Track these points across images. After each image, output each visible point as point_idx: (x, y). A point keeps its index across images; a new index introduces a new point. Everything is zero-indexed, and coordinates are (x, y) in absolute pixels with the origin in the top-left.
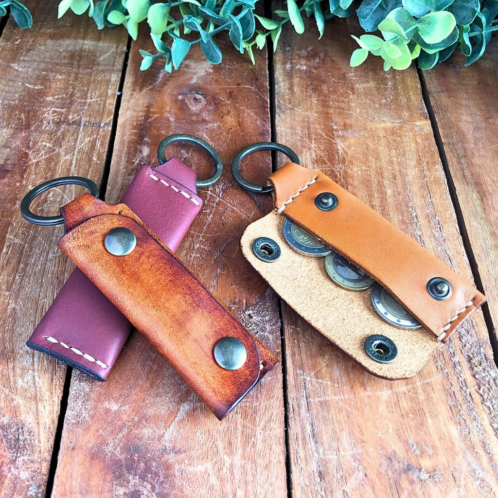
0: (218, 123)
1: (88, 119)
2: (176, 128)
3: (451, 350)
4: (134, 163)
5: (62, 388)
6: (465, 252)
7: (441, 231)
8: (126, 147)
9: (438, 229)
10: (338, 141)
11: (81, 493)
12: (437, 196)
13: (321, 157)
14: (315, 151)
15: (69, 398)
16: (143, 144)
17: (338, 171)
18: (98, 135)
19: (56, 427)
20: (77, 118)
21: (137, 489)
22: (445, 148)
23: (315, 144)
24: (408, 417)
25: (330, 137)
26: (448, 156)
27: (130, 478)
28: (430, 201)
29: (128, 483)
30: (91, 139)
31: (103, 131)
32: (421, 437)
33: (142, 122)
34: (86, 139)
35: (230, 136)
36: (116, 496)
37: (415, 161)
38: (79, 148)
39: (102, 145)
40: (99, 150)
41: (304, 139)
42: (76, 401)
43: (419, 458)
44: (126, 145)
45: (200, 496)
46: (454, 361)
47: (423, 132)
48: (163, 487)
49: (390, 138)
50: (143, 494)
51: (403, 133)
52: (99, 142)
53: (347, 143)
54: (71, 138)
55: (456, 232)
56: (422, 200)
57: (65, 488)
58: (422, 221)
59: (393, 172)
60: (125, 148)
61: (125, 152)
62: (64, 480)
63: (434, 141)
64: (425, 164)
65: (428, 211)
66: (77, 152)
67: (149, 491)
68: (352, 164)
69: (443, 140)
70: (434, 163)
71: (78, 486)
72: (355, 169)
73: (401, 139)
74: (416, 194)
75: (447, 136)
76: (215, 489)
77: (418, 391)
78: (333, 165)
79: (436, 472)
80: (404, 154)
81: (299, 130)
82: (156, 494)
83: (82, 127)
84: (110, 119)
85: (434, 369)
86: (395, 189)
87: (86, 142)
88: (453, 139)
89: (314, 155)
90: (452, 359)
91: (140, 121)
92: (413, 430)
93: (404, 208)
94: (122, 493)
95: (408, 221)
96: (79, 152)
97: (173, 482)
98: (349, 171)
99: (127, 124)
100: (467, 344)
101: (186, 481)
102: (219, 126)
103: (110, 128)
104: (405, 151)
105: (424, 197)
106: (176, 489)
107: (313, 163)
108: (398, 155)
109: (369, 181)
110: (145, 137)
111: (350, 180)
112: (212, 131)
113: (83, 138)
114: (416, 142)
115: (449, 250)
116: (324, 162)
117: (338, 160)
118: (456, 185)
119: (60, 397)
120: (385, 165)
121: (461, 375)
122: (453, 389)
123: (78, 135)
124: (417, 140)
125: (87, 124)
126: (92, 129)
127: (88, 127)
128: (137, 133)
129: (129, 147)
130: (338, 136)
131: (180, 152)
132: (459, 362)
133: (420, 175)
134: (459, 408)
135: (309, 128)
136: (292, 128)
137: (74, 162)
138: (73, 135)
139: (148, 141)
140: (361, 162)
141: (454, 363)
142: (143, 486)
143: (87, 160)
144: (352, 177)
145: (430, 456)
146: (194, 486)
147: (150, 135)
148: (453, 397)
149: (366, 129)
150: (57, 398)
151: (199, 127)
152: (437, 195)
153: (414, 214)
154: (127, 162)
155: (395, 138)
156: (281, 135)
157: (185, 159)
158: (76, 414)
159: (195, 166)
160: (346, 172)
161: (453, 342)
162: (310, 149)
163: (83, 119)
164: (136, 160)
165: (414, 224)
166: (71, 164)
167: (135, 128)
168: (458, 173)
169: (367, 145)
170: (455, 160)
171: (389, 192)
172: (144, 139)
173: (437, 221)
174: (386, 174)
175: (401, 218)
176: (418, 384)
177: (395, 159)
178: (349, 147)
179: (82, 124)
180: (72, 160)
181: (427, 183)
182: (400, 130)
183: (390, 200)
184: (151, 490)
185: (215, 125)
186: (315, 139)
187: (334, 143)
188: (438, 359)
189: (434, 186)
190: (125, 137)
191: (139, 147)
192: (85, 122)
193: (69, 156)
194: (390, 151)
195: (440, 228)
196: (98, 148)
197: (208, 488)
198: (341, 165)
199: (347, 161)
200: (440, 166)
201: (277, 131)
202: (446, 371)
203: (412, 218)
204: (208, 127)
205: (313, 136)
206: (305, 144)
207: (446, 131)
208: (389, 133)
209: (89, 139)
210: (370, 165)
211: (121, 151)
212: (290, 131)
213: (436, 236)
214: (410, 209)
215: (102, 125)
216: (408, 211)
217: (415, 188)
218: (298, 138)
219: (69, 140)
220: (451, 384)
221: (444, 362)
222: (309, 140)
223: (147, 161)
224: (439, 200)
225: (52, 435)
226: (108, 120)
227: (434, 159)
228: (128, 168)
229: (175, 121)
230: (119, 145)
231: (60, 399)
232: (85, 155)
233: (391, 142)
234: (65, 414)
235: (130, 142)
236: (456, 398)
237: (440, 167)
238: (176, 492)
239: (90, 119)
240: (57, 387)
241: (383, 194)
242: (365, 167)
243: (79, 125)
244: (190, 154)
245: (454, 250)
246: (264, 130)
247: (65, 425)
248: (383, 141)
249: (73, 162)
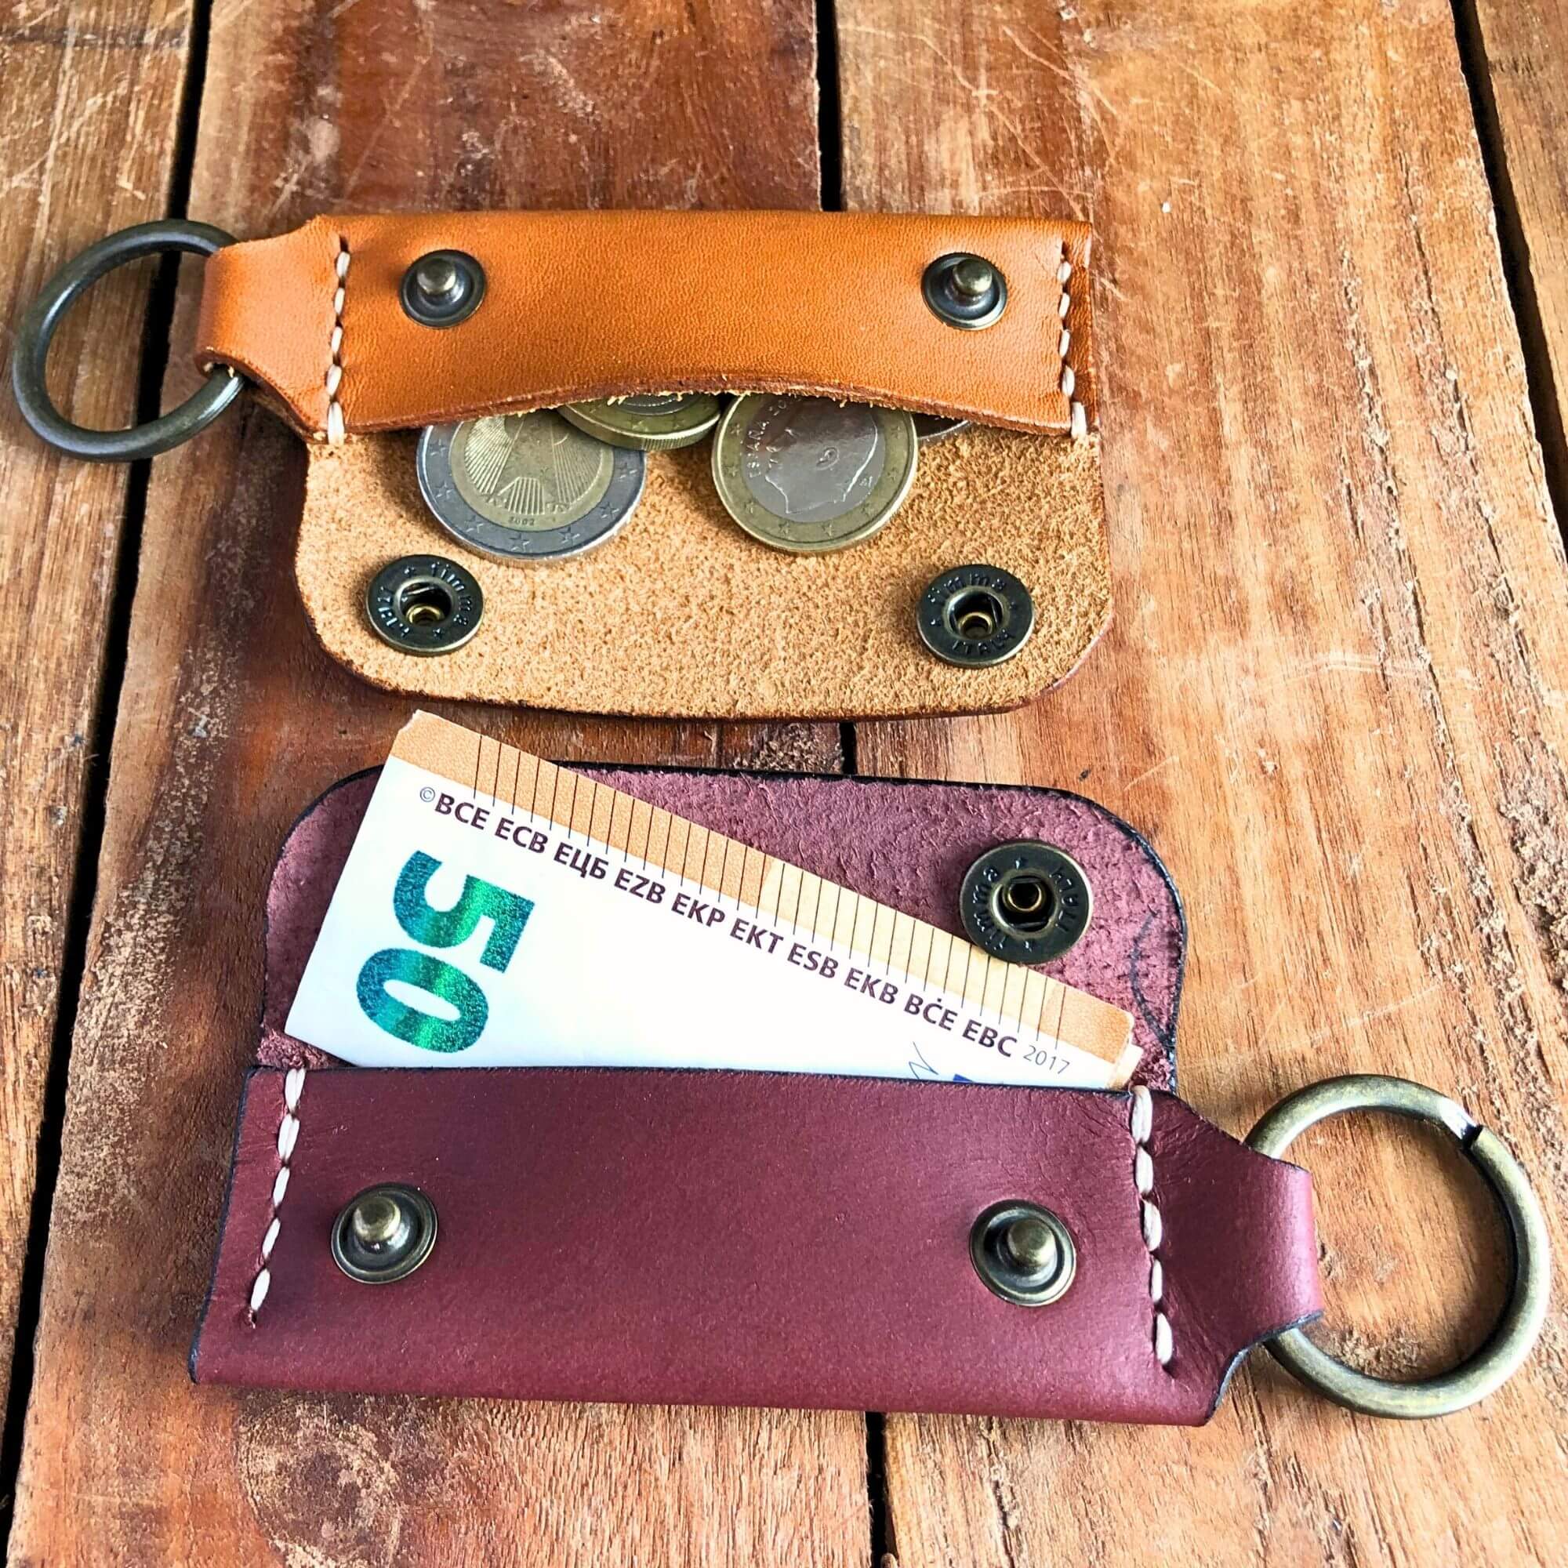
0: (610, 12)
1: (93, 14)
2: (444, 37)
3: (1481, 891)
4: (277, 192)
5: (40, 1094)
6: (1549, 506)
7: (1463, 426)
8: (245, 128)
9: (1454, 421)
10: (1080, 71)
11: (125, 1474)
12: (1456, 286)
13: (1013, 139)
14: (991, 116)
15: (66, 1129)
16: (312, 112)
17: (1078, 198)
18: (132, 84)
19: (25, 1236)
20: (49, 13)
21: (326, 1452)
22: (1500, 86)
23: (989, 86)
24: (1309, 1146)
25: (1049, 57)
26: (1508, 115)
27: (298, 1413)
28: (1427, 306)
29: (293, 1431)
30: (110, 99)
31: (156, 62)
32: (1353, 1220)
33: (306, 18)
34: (90, 102)
35: (655, 62)
36: (250, 1477)
37: (1376, 146)
38: (63, 140)
39: (151, 122)
40: (141, 146)
41: (949, 67)
42: (89, 1140)
43: (1342, 1291)
44: (246, 118)
45: (555, 1464)
46: (1487, 930)
47: (1415, 21)
48: (420, 1438)
49: (1284, 50)
50: (349, 1467)
51: (1333, 29)
52: (142, 114)
53: (1114, 80)
54: (27, 101)
55: (1521, 430)
56: (1399, 304)
57: (64, 1460)
58: (1395, 390)
59: (1289, 191)
60: (244, 135)
61: (241, 148)
62: (62, 1430)
63: (1454, 55)
64: (1416, 155)
65: (1419, 350)
66: (56, 157)
67: (370, 1455)
68: (1132, 165)
69: (1492, 51)
70: (1450, 151)
71: (113, 1450)
72: (1143, 187)
73: (1327, 53)
74: (1376, 279)
75: (1506, 35)
76: (606, 1439)
77: (1352, 1051)
78: (1059, 174)
79: (1401, 1340)
80: (1337, 118)
81: (927, 33)
82: (393, 1466)
83: (69, 53)
84: (181, 10)
85: (1414, 962)
86: (1296, 265)
87: (87, 114)
88: (1530, 45)
89: (984, 134)
90: (1483, 922)
91: (300, 16)
92: (1327, 1193)
93: (1326, 338)
94: (271, 1466)
95: (1339, 393)
96: (61, 158)
97: (456, 1421)
98: (1119, 195)
99: (249, 30)
100: (1540, 864)
101: (500, 1416)
102: (612, 26)
103: (183, 53)
104: (1339, 105)
105: (1403, 292)
106: (464, 1443)
107: (981, 167)
108: (1311, 120)
109: (1198, 233)
110: (318, 82)
111: (1122, 230)
112: (584, 45)
113: (74, 96)
114: (1386, 64)
115: (1491, 499)
116: (1022, 162)
117: (1080, 152)
118: (1534, 235)
119: (33, 1127)
120: (1258, 166)
121: (1513, 982)
122: (1479, 1037)
123: (54, 85)
124: (1391, 54)
125: (88, 37)
126: (111, 57)
127: (93, 47)
128: (287, 68)
129: (257, 128)
130: (1079, 54)
131: (459, 137)
132: (1506, 935)
133: (1393, 202)
134: (1498, 1103)
135: (965, 23)
136: (900, 21)
137: (44, 199)
138: (36, 85)
139: (330, 99)
140: (1165, 155)
141: (1488, 938)
142: (346, 1438)
143: (95, 187)
144: (1132, 221)
145: (1381, 1284)
146: (530, 1430)
147: (339, 73)
148: (1479, 1065)
149: (1190, 18)
150: (22, 1130)
151: (532, 32)
152: (1454, 281)
153: (1364, 364)
154: (253, 189)
155: (1302, 50)
156: (857, 55)
157: (478, 165)
158: (92, 1187)
159: (520, 192)
160: (1107, 199)
161: (1488, 860)
162: (969, 108)
163: (76, 18)
164: (286, 180)
165: (1360, 399)
166: (35, 205)
167: (278, 45)
168: (1541, 189)
169: (1194, 85)
170: (1531, 131)
171: (1272, 275)
172: (315, 92)
173: (1450, 388)
174: (1264, 204)
175: (1312, 379)
176: (1355, 1022)
177: (1298, 140)
178: (1121, 95)
179: (71, 39)
180: (36, 193)
181: (1418, 236)
182: (1324, 15)
183: (1274, 309)
184: (374, 1453)
185: (596, 20)
186: (990, 68)
187: (1065, 82)
188: (1430, 927)
189: (1445, 247)
190: (240, 88)
191: (295, 125)
192: (83, 30)
193: (25, 174)
194: (1279, 106)
195: (1461, 412)
196: (139, 137)
197: (581, 1434)
198: (1088, 172)
199: (1113, 154)
200: (1472, 162)
201: (841, 36)
202: (1459, 969)
203: (1357, 379)
204: (568, 28)
205: (983, 55)
206: (950, 88)
207: (1503, 14)
208: (1278, 30)
209: (100, 101)
210: (1203, 169)
211: (226, 147)
212: (891, 35)
213: (1446, 448)
214: (1350, 344)
215: (150, 38)
216: (1340, 353)
217: (1372, 257)
218: (925, 63)
219: (20, 109)
220: (1474, 1018)
221: (1450, 937)
222: (965, 69)
223: (327, 181)
224: (1460, 303)
225: (13, 1266)
226: (171, 17)
227: (1451, 132)
228: (255, 214)
229: (436, 10)
230: (218, 122)
231: (35, 1132)
232: (85, 168)
233: (1288, 67)
234: (53, 1189)
235: (262, 106)
236: (1487, 1070)
237: (1471, 165)
238: (465, 1455)
239: (99, 14)
240: (21, 1089)
241: (1247, 282)
242: (1181, 175)
243: (59, 43)
244: (498, 146)
245: (1512, 501)
246: (788, 35)
247: (54, 1232)
248: (1256, 67)
249: (41, 199)
